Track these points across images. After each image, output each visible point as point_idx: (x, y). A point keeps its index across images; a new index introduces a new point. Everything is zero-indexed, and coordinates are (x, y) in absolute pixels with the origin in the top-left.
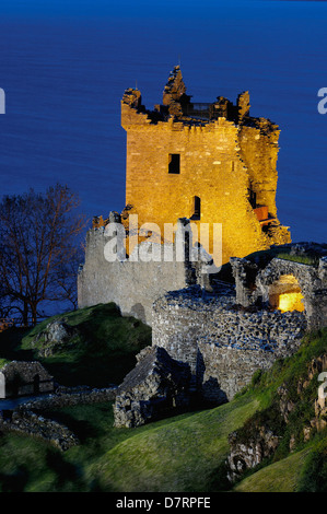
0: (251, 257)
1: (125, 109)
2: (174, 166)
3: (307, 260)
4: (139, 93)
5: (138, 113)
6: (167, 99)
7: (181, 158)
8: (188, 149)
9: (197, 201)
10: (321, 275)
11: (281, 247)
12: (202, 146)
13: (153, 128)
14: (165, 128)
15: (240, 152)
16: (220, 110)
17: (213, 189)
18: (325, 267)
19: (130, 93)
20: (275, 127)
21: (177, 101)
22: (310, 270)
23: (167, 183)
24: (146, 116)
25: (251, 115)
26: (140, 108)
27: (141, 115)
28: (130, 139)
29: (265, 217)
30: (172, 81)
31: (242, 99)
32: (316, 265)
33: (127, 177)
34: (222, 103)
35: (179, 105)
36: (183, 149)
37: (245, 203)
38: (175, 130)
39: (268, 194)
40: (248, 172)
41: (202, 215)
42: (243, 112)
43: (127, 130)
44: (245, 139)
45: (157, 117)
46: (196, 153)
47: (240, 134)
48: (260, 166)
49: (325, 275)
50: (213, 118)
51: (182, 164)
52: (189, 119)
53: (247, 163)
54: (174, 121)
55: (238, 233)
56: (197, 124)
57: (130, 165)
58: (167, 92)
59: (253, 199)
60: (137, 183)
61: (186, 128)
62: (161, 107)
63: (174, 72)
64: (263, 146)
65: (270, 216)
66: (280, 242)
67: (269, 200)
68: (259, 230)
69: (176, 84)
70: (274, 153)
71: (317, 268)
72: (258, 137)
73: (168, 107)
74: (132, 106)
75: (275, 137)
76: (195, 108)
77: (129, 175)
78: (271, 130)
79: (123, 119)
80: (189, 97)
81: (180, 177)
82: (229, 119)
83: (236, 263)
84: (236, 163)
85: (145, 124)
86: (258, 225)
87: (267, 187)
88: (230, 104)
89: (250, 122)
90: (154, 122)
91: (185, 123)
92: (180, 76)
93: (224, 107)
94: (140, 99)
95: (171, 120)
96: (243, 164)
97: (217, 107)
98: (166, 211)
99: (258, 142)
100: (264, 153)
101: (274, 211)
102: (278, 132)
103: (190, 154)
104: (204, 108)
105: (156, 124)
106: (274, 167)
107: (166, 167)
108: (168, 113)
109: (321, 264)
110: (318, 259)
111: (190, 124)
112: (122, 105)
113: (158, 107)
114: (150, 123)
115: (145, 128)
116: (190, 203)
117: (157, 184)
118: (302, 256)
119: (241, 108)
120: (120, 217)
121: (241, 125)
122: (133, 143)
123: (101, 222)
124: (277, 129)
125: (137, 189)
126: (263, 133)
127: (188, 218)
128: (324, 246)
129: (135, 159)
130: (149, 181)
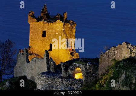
0: (67, 62)
1: (29, 17)
2: (44, 34)
4: (33, 13)
5: (33, 18)
6: (42, 14)
7: (46, 32)
8: (48, 29)
9: (51, 45)
10: (88, 68)
11: (76, 59)
12: (52, 29)
13: (38, 23)
14: (41, 23)
15: (64, 30)
18: (89, 66)
19: (31, 12)
20: (74, 23)
22: (84, 66)
23: (42, 40)
24: (35, 19)
25: (67, 19)
27: (34, 19)
28: (31, 26)
29: (71, 50)
30: (44, 9)
31: (65, 15)
32: (86, 65)
33: (30, 37)
34: (59, 16)
35: (46, 16)
36: (47, 30)
38: (44, 24)
40: (66, 37)
41: (52, 49)
42: (65, 18)
43: (30, 23)
44: (65, 27)
45: (39, 20)
46: (51, 31)
47: (64, 25)
48: (70, 35)
49: (89, 68)
50: (56, 20)
51: (46, 34)
52: (49, 20)
53: (66, 34)
54: (44, 21)
55: (63, 55)
56: (51, 22)
57: (31, 34)
58: (42, 12)
60: (32, 40)
61: (48, 23)
63: (44, 6)
64: (71, 29)
65: (73, 50)
66: (76, 58)
68: (70, 54)
69: (45, 10)
70: (74, 31)
71: (87, 66)
72: (69, 26)
73: (42, 17)
74: (31, 16)
75: (74, 26)
76: (50, 17)
78: (73, 24)
79: (29, 20)
80: (49, 14)
81: (46, 38)
82: (60, 21)
83: (62, 64)
84: (63, 34)
85: (35, 22)
86: (69, 52)
88: (61, 16)
89: (67, 21)
90: (38, 21)
92: (46, 7)
93: (59, 17)
94: (34, 14)
95: (43, 21)
96: (65, 34)
97: (57, 17)
98: (41, 48)
99: (69, 28)
100: (71, 31)
102: (75, 25)
103: (49, 31)
104: (53, 17)
105: (39, 22)
106: (74, 35)
107: (41, 35)
108: (42, 19)
109: (88, 64)
111: (49, 22)
112: (28, 16)
113: (39, 17)
114: (37, 22)
115: (35, 23)
116: (49, 46)
117: (39, 40)
118: (82, 62)
119: (64, 17)
120: (27, 50)
121: (64, 22)
122: (31, 27)
123: (22, 51)
124: (75, 24)
125: (33, 41)
126: (71, 25)
127: (48, 50)
128: (89, 59)
129: (32, 32)
130: (36, 39)
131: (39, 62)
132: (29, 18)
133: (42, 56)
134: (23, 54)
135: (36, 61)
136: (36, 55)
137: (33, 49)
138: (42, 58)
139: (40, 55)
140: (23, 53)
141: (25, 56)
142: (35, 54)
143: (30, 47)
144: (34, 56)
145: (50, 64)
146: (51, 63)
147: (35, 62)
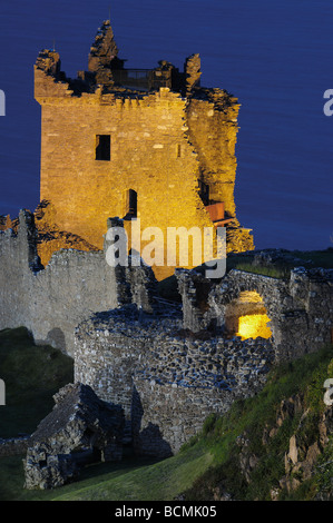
1: (39, 77)
2: (103, 149)
3: (274, 272)
4: (56, 56)
5: (56, 81)
6: (93, 64)
7: (112, 141)
8: (120, 129)
9: (133, 195)
10: (293, 292)
11: (241, 255)
12: (139, 125)
13: (75, 101)
14: (91, 102)
15: (188, 132)
16: (162, 78)
17: (154, 180)
18: (298, 281)
19: (46, 56)
20: (233, 99)
21: (106, 66)
22: (278, 285)
23: (94, 173)
24: (66, 86)
25: (202, 85)
26: (58, 75)
27: (59, 84)
28: (45, 115)
29: (221, 216)
30: (100, 40)
31: (190, 64)
32: (286, 279)
33: (43, 164)
34: (165, 69)
35: (109, 72)
36: (114, 129)
37: (194, 199)
38: (104, 104)
39: (225, 187)
40: (198, 159)
41: (139, 214)
42: (191, 80)
43: (42, 103)
44: (194, 115)
45: (80, 87)
46: (131, 134)
47: (188, 110)
48: (214, 152)
49: (298, 291)
50: (153, 89)
51: (113, 148)
52: (122, 90)
53: (198, 147)
54: (103, 93)
56: (132, 96)
57: (46, 149)
58: (94, 54)
59: (205, 194)
60: (54, 173)
61: (119, 101)
62: (86, 73)
63: (103, 28)
64: (217, 125)
65: (227, 216)
66: (240, 249)
67: (226, 194)
69: (105, 45)
70: (232, 134)
71: (287, 282)
72: (211, 113)
73: (95, 73)
74: (49, 72)
75: (233, 113)
76: (130, 75)
77: (44, 162)
78: (229, 104)
79: (37, 90)
80: (122, 62)
81: (111, 165)
82: (174, 89)
83: (183, 276)
84: (183, 147)
85: (65, 96)
86: (212, 227)
87: (223, 178)
88: (175, 71)
89: (200, 93)
90: (77, 94)
91: (117, 95)
92: (110, 34)
93: (168, 74)
94: (58, 64)
95: (99, 91)
96: (193, 148)
97: (158, 74)
98: (93, 209)
99: (210, 120)
100: (219, 134)
101: (231, 209)
102: (237, 107)
103: (124, 134)
104: (141, 75)
105: (79, 96)
106: (232, 152)
107: (92, 152)
108: (95, 83)
109: (293, 277)
110: (288, 271)
111: (123, 96)
112: (36, 71)
113: (82, 74)
114: (72, 95)
115: (66, 101)
116: (124, 199)
117: (81, 174)
118: (269, 267)
119: (189, 76)
120: (33, 216)
121: (190, 98)
122: (49, 120)
123: (9, 223)
124: (236, 103)
125: (55, 180)
126: (218, 108)
127: (121, 217)
128: (297, 254)
129: (52, 141)
130: (71, 170)
131: (85, 268)
132: (38, 79)
133: (96, 245)
134: (14, 235)
135: (71, 263)
136: (71, 239)
137: (55, 212)
138: (95, 250)
139: (87, 239)
140: (13, 232)
141: (25, 244)
142: (68, 236)
143: (45, 204)
144: (61, 243)
145: (132, 276)
146: (135, 274)
147: (68, 266)
